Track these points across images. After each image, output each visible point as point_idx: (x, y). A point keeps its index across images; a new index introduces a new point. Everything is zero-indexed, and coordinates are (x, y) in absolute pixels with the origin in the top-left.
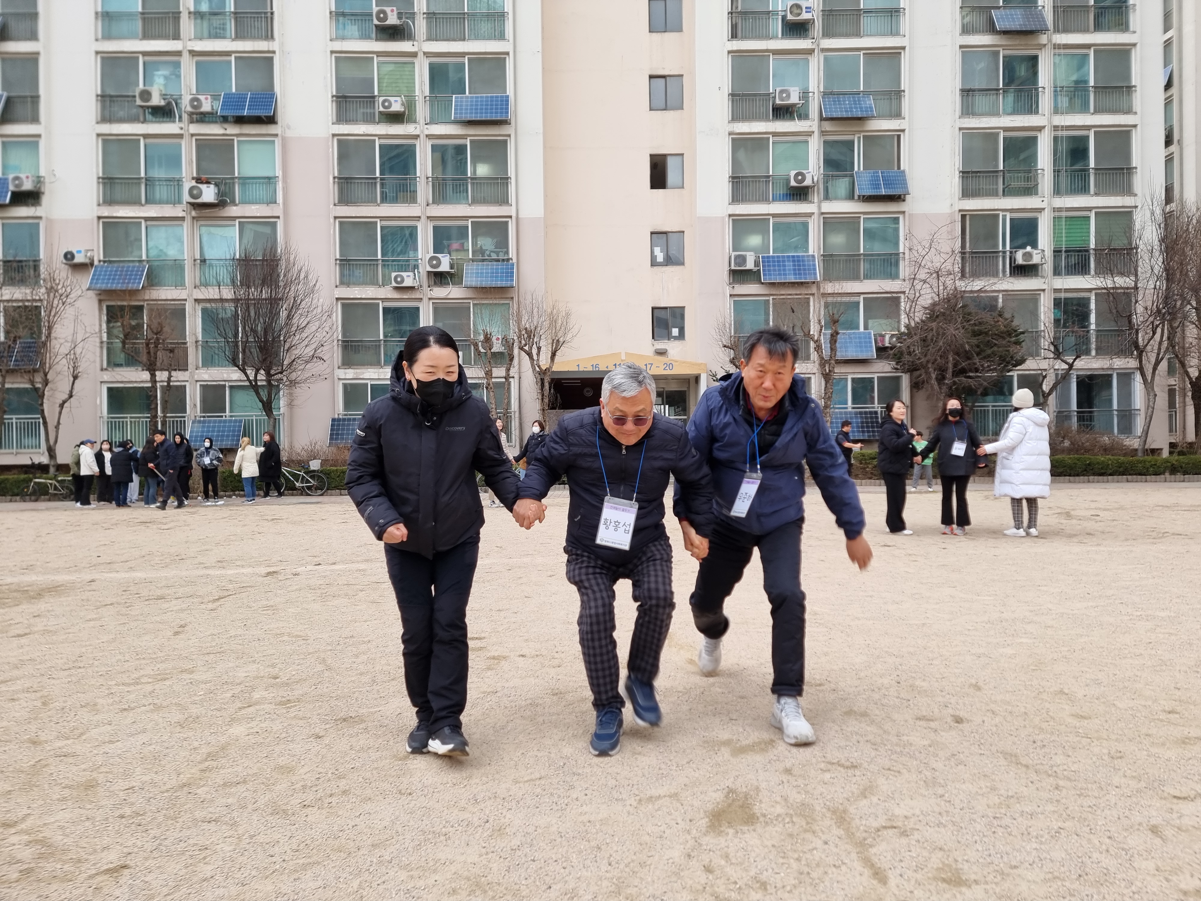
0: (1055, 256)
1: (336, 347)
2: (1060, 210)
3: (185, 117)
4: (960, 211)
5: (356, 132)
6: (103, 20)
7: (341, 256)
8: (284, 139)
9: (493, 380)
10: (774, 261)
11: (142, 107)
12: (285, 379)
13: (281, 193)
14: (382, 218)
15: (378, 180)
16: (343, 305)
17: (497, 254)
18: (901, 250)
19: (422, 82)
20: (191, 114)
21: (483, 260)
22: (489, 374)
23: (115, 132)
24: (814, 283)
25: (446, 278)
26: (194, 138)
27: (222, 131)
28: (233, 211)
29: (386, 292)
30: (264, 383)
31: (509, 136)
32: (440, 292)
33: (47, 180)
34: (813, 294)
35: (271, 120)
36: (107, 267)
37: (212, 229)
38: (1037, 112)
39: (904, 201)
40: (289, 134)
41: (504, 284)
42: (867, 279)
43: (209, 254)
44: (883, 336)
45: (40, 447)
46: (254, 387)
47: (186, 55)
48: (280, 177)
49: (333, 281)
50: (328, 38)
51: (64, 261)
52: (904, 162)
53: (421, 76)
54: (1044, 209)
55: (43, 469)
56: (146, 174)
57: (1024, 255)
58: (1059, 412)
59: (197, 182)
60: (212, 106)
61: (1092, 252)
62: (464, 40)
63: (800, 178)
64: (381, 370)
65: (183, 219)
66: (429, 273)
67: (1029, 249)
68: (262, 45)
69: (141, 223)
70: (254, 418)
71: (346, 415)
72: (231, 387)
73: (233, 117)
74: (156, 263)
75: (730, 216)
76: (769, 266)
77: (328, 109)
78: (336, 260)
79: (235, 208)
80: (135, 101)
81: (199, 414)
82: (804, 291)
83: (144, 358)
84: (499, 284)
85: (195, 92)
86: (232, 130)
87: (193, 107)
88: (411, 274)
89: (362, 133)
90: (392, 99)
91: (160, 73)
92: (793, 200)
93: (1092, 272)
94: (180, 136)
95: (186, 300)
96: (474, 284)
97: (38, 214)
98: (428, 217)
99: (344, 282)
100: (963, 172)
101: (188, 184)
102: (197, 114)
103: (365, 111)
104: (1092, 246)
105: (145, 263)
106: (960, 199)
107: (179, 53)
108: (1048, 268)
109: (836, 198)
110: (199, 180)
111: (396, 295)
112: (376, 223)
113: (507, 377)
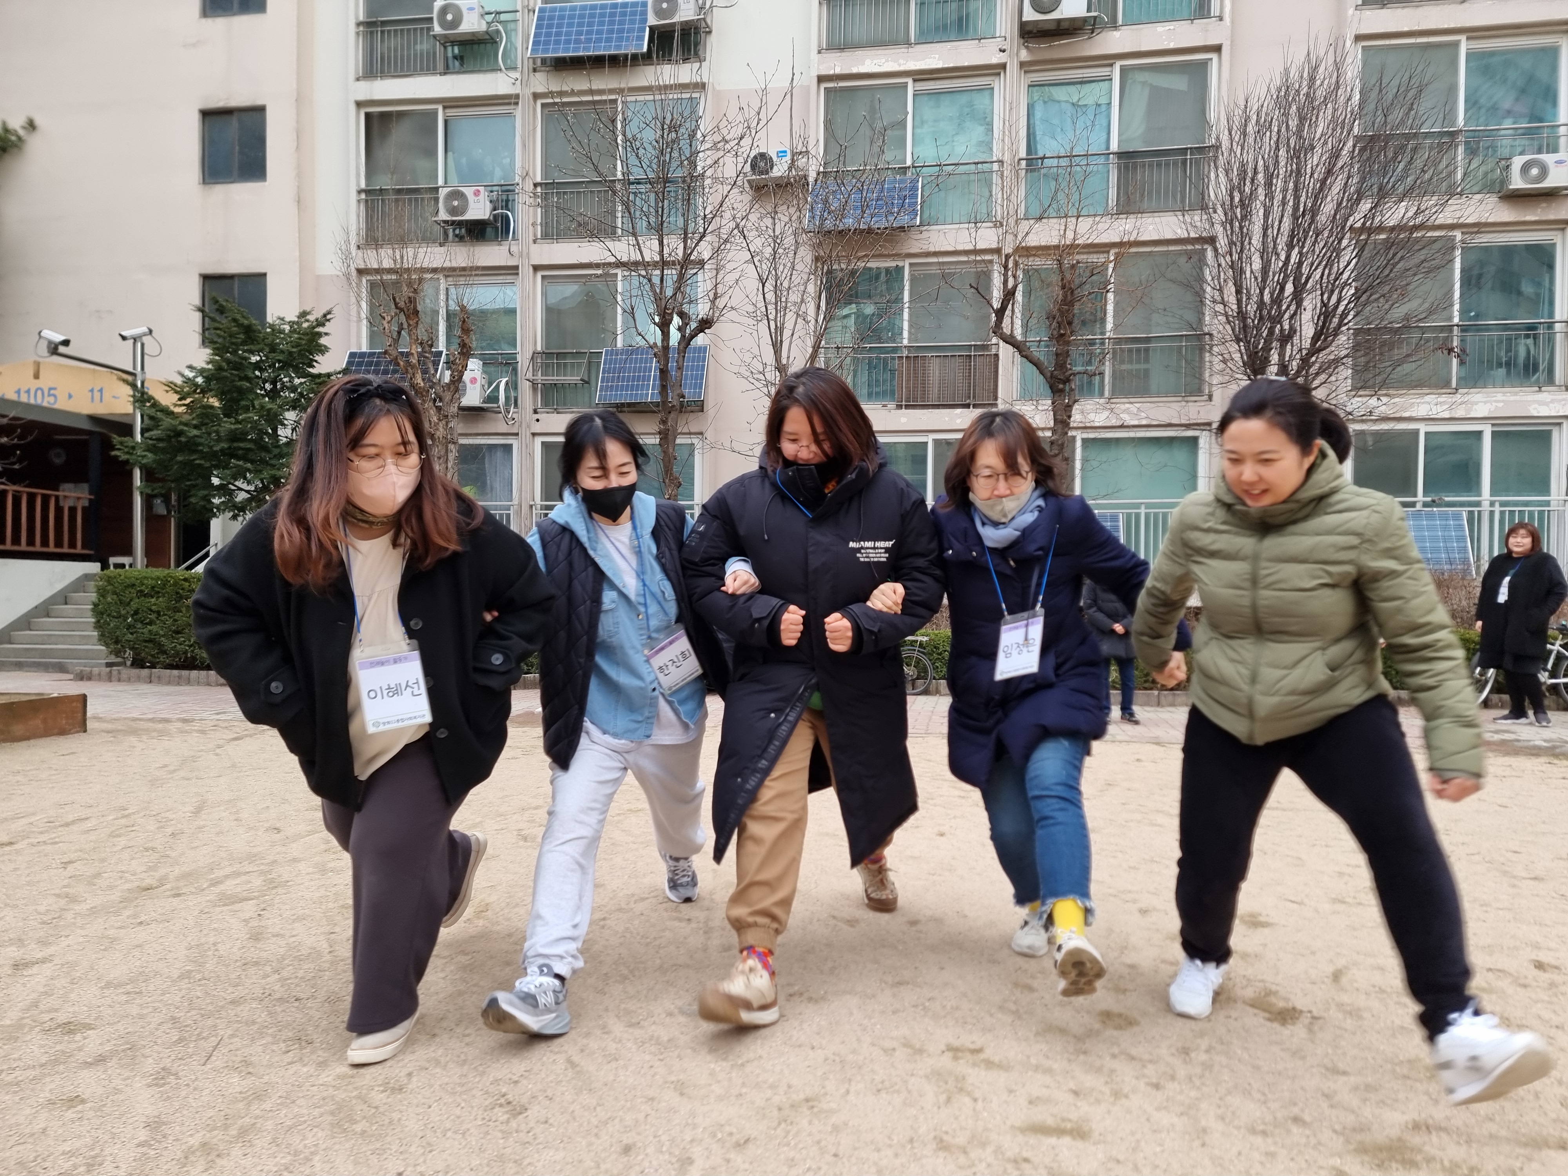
14: (1471, 32)
28: (1112, 40)
29: (1483, 208)
43: (1047, 146)
65: (998, 69)
69: (906, 85)
74: (939, 172)
79: (1116, 34)
97: (699, 78)
111: (1510, 214)
112: (1457, 44)
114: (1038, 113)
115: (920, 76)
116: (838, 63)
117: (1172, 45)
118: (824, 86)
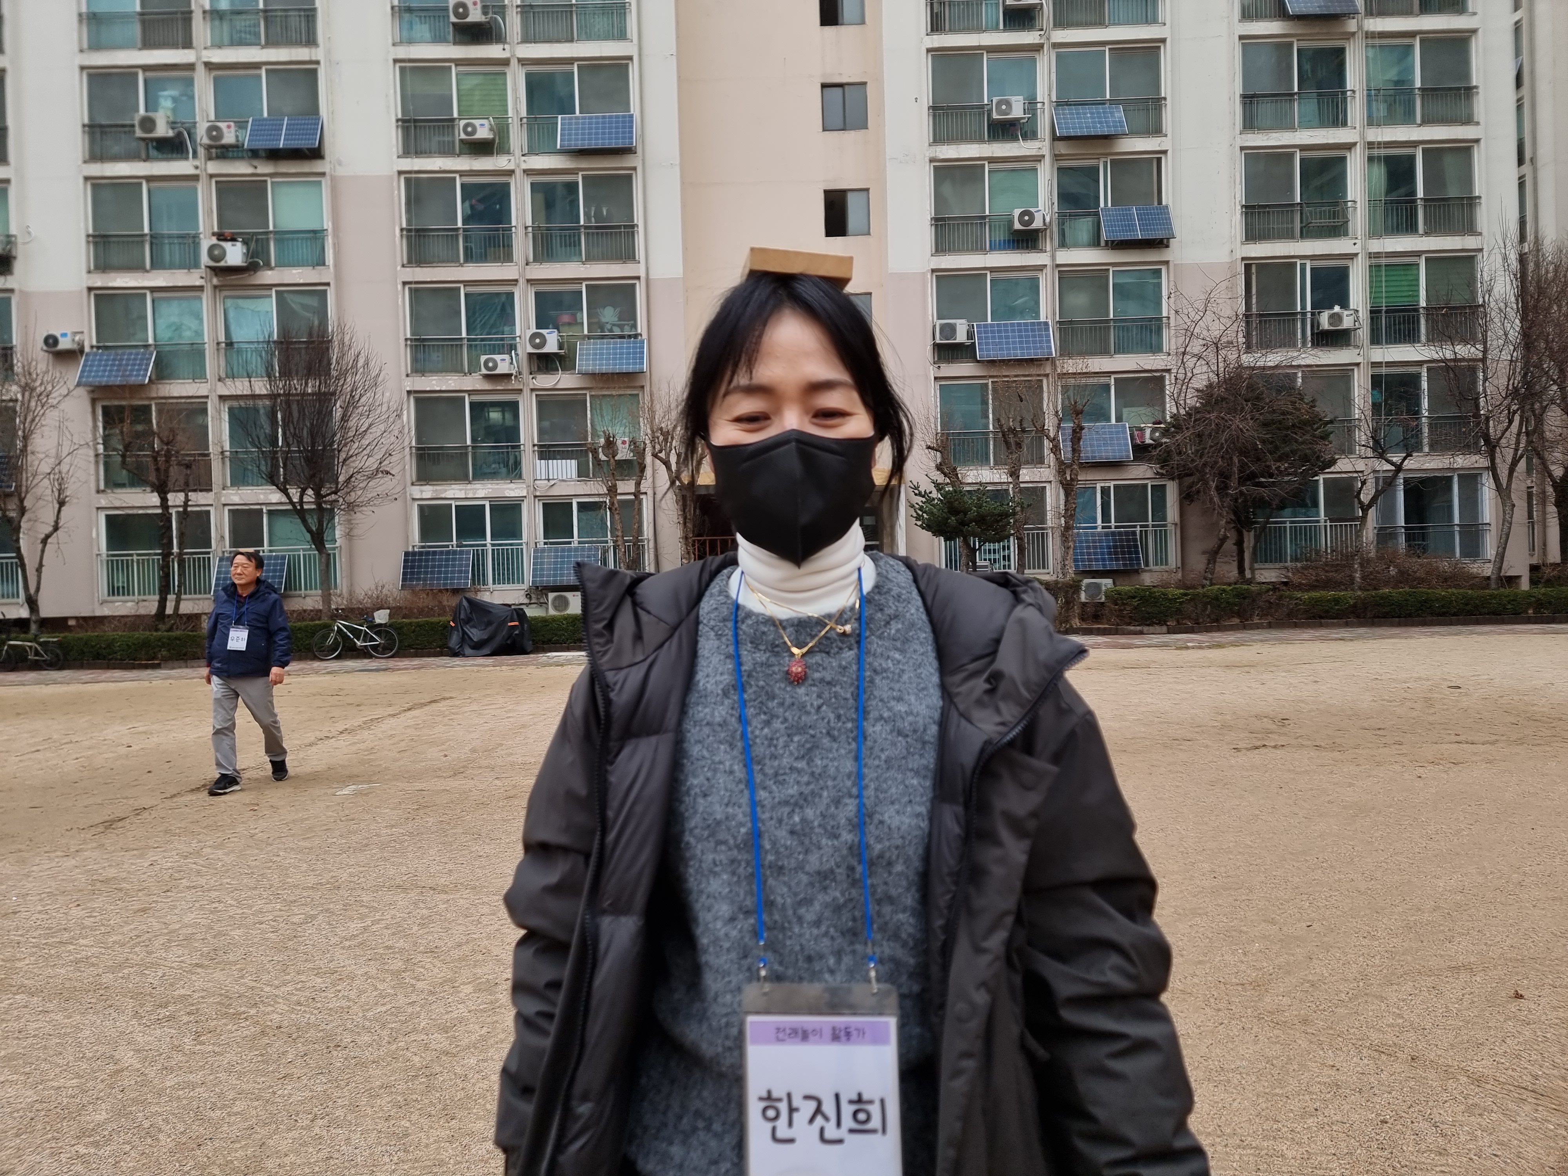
0: (1372, 318)
1: (408, 457)
2: (1377, 255)
3: (201, 151)
4: (1243, 259)
5: (429, 168)
6: (89, 25)
7: (412, 334)
8: (333, 179)
9: (619, 497)
10: (993, 332)
11: (143, 139)
12: (341, 500)
13: (331, 251)
14: (467, 283)
15: (461, 232)
16: (417, 400)
17: (621, 327)
18: (1165, 314)
19: (516, 99)
20: (208, 148)
21: (603, 337)
22: (612, 491)
23: (108, 173)
24: (1047, 359)
25: (553, 361)
26: (214, 181)
27: (250, 170)
28: (268, 276)
29: (473, 382)
30: (313, 507)
31: (635, 169)
32: (546, 381)
33: (20, 240)
34: (1047, 376)
35: (316, 154)
36: (101, 355)
37: (241, 302)
38: (1345, 124)
39: (1167, 246)
40: (340, 172)
41: (631, 368)
42: (1119, 353)
43: (238, 335)
44: (1142, 430)
45: (18, 597)
46: (299, 512)
47: (201, 71)
48: (330, 230)
49: (403, 368)
50: (390, 41)
51: (45, 348)
52: (1167, 194)
53: (515, 90)
54: (1356, 255)
55: (21, 624)
56: (151, 230)
57: (1332, 317)
58: (1380, 529)
59: (219, 239)
60: (237, 137)
61: (1421, 311)
62: (571, 40)
63: (1026, 218)
64: (469, 486)
65: (201, 288)
66: (530, 355)
67: (1337, 309)
68: (301, 54)
69: (145, 295)
70: (301, 553)
71: (423, 547)
72: (270, 512)
73: (265, 150)
74: (167, 349)
75: (933, 271)
76: (986, 338)
77: (392, 137)
78: (406, 340)
79: (270, 273)
80: (134, 132)
81: (228, 548)
82: (1033, 371)
83: (152, 477)
84: (625, 368)
85: (212, 117)
86: (265, 168)
87: (211, 138)
88: (506, 357)
89: (436, 168)
90: (477, 122)
91: (166, 93)
92: (1018, 248)
93: (1423, 338)
94: (195, 178)
95: (207, 397)
96: (590, 369)
97: (8, 286)
98: (528, 281)
99: (419, 367)
100: (1246, 207)
101: (206, 242)
102: (217, 147)
103: (441, 139)
104: (1423, 304)
105: (152, 349)
106: (1242, 243)
107: (191, 67)
108: (1364, 334)
109: (1076, 245)
110: (221, 237)
111: (487, 386)
112: (459, 288)
113: (637, 494)
114: (231, 314)
115: (153, 290)
116: (99, 281)
117: (301, 281)
118: (92, 293)
